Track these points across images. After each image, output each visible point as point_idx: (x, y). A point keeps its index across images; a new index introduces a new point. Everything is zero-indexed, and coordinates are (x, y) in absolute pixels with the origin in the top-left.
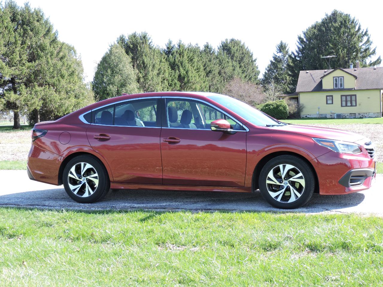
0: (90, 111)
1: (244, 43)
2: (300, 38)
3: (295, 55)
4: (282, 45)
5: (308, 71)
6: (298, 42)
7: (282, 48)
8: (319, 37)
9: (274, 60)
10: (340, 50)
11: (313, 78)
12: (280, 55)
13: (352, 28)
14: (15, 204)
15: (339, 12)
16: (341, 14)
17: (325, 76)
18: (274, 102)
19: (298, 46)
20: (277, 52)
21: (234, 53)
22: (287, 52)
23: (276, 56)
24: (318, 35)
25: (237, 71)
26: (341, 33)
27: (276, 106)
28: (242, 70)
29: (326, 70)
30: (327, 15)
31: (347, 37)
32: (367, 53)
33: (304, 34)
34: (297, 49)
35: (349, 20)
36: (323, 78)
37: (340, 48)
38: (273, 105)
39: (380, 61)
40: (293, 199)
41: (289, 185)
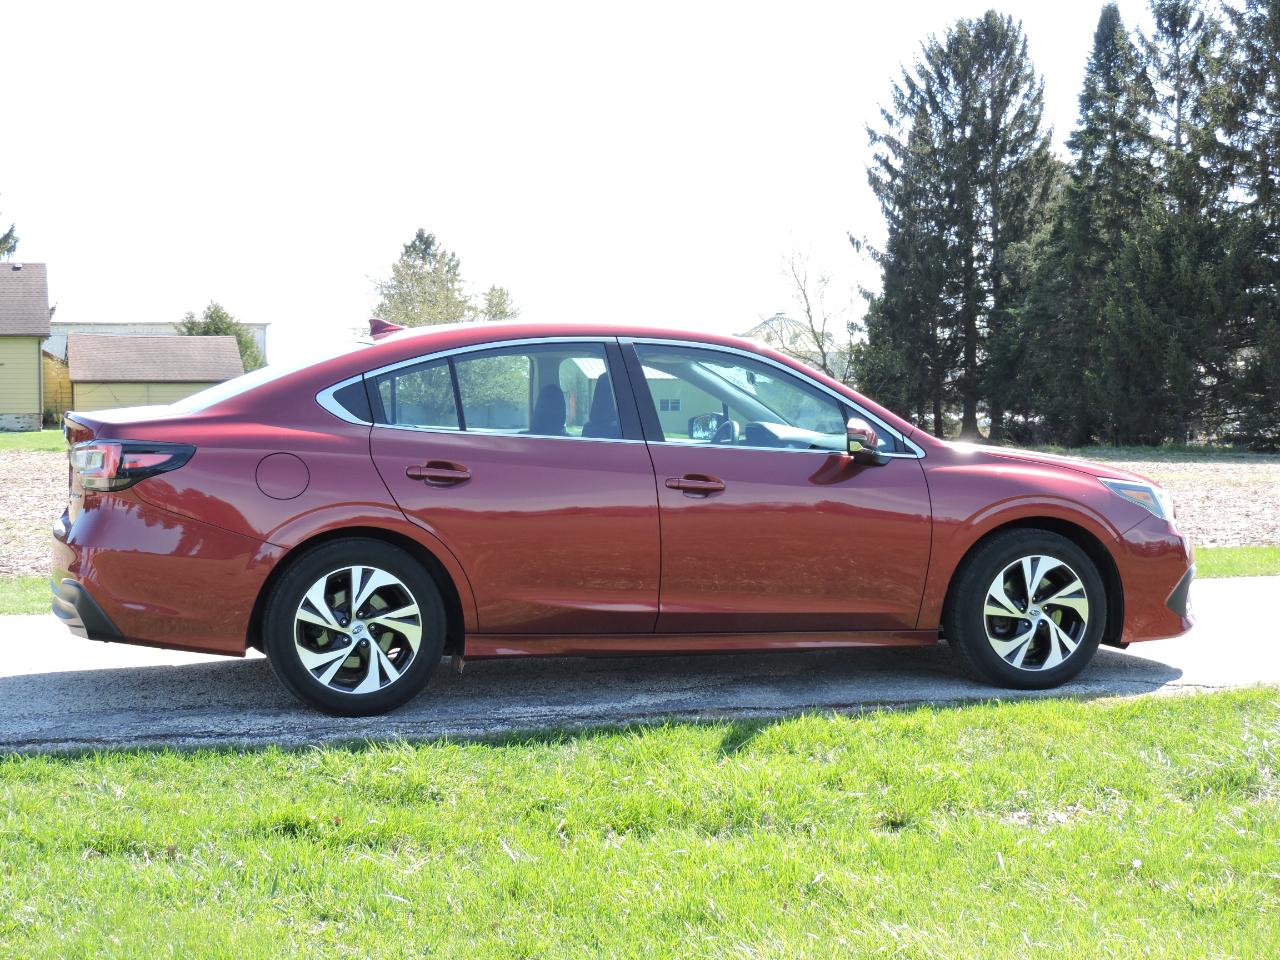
0: (359, 379)
14: (72, 739)
39: (13, 240)
40: (1055, 659)
41: (1044, 616)
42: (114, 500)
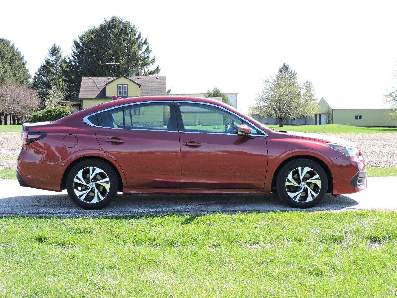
0: (96, 113)
1: (14, 44)
2: (76, 43)
3: (70, 60)
4: (55, 48)
5: (90, 77)
6: (73, 46)
7: (55, 51)
8: (97, 43)
9: (46, 63)
10: (121, 58)
11: (96, 85)
12: (53, 58)
13: (132, 36)
15: (118, 18)
16: (120, 21)
17: (108, 83)
18: (56, 108)
19: (73, 51)
20: (49, 56)
21: (4, 54)
22: (60, 56)
23: (48, 59)
24: (96, 41)
25: (8, 74)
26: (122, 40)
27: (58, 112)
28: (13, 73)
29: (109, 77)
30: (105, 21)
31: (127, 44)
32: (145, 62)
33: (81, 38)
34: (73, 54)
35: (129, 27)
36: (107, 85)
37: (121, 56)
38: (55, 112)
39: (158, 70)
40: (309, 199)
41: (306, 186)
42: (27, 148)
